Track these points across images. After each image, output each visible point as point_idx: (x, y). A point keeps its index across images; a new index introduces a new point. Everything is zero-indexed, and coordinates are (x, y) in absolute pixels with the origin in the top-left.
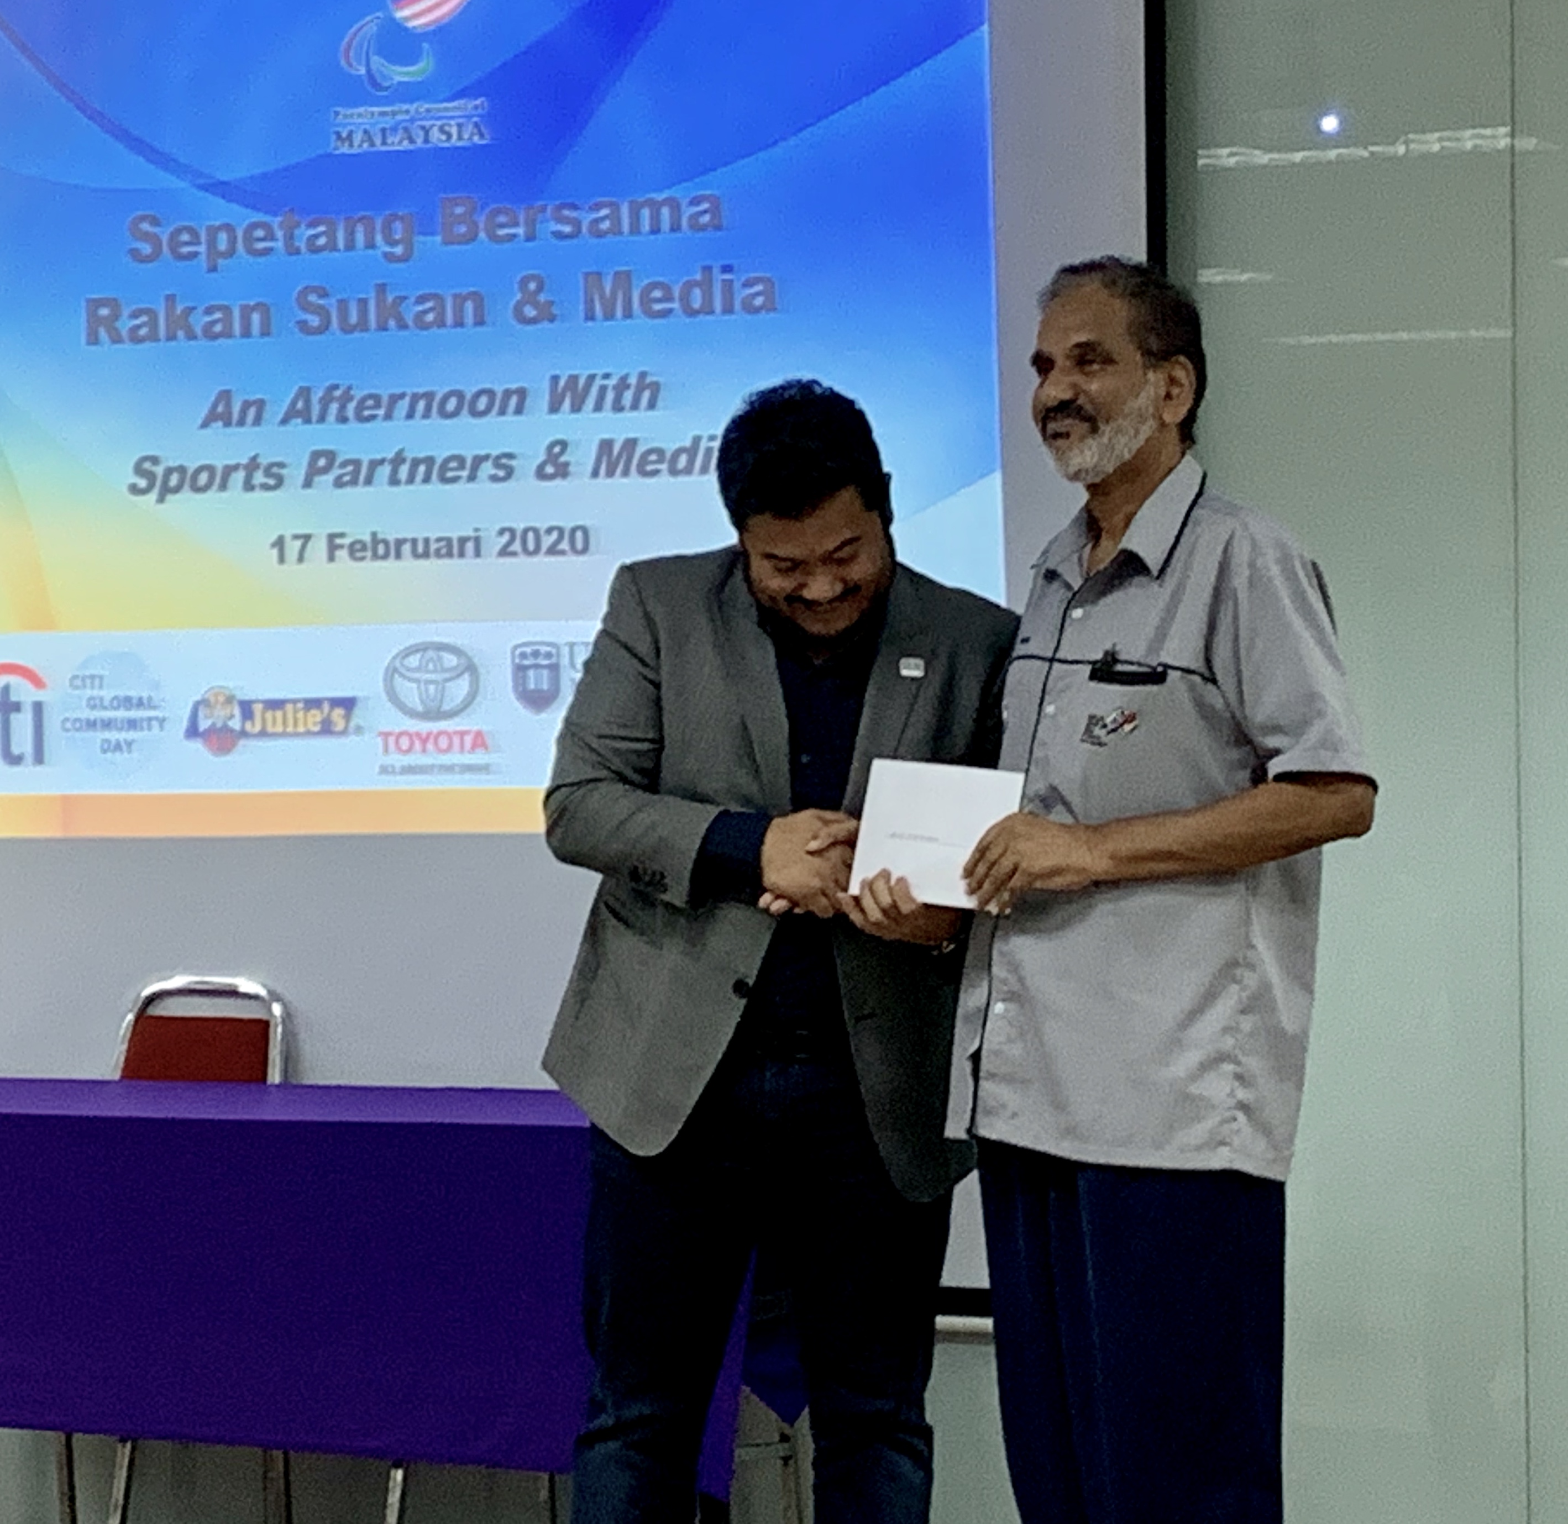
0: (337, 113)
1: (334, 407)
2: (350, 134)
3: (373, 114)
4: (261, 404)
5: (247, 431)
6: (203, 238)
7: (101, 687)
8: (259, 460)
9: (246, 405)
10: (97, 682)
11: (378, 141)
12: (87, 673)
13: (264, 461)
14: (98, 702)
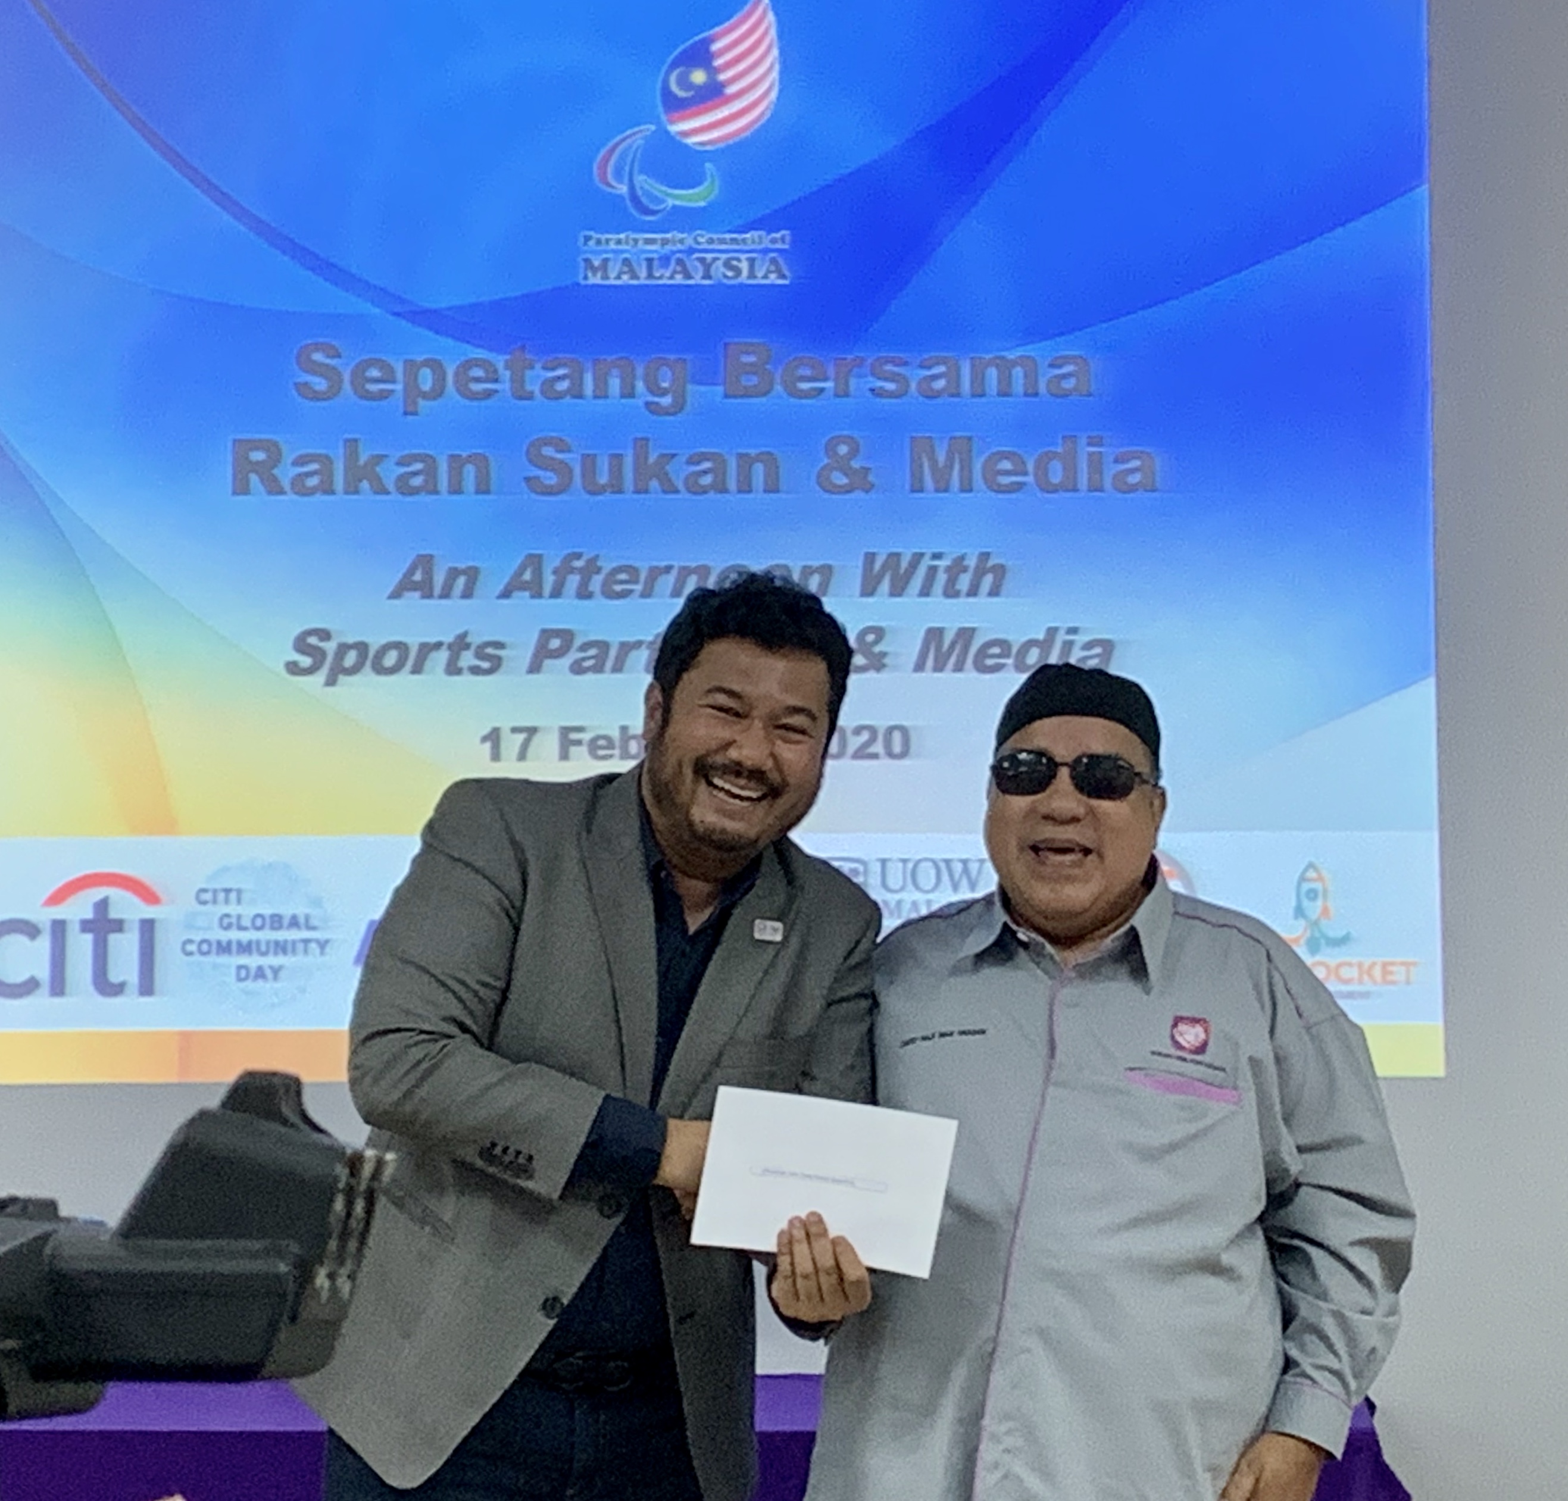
0: (587, 239)
1: (573, 581)
2: (606, 261)
3: (636, 241)
4: (473, 574)
5: (455, 603)
6: (400, 375)
7: (239, 901)
8: (469, 639)
9: (453, 574)
10: (233, 896)
11: (643, 273)
12: (218, 886)
13: (475, 640)
14: (234, 920)
